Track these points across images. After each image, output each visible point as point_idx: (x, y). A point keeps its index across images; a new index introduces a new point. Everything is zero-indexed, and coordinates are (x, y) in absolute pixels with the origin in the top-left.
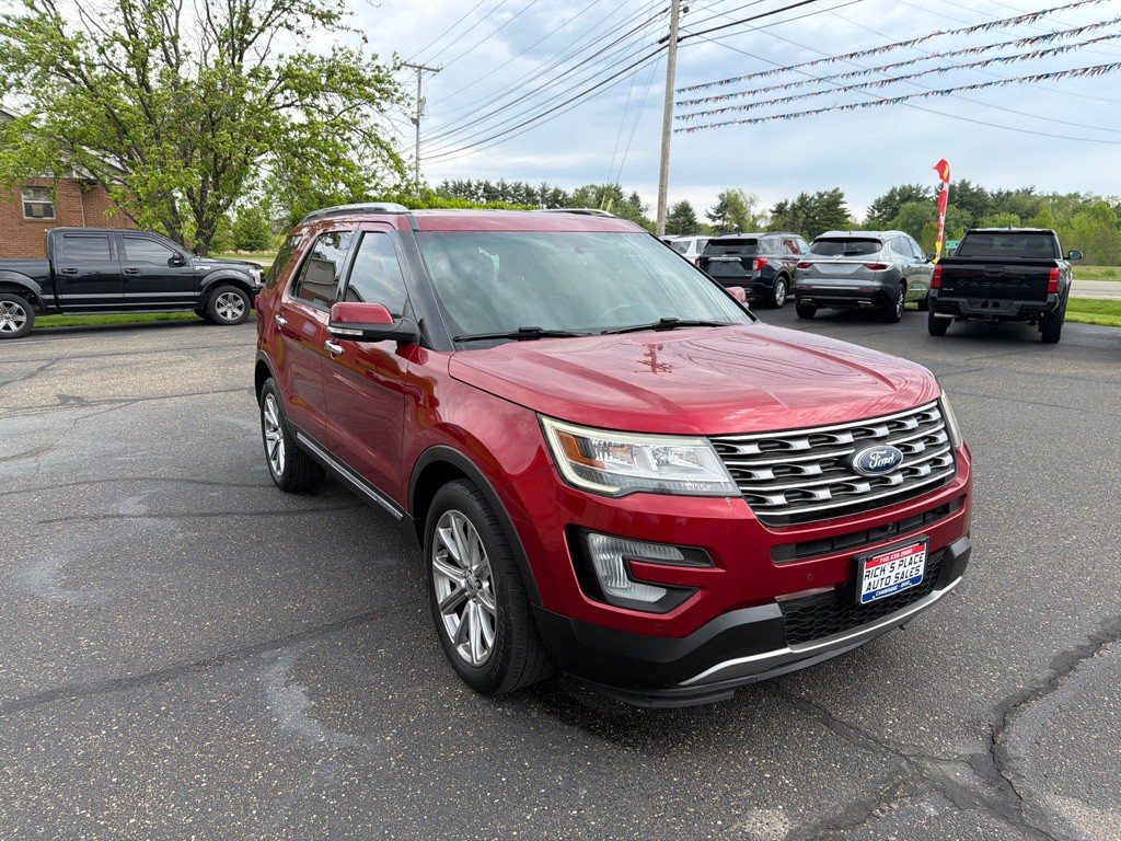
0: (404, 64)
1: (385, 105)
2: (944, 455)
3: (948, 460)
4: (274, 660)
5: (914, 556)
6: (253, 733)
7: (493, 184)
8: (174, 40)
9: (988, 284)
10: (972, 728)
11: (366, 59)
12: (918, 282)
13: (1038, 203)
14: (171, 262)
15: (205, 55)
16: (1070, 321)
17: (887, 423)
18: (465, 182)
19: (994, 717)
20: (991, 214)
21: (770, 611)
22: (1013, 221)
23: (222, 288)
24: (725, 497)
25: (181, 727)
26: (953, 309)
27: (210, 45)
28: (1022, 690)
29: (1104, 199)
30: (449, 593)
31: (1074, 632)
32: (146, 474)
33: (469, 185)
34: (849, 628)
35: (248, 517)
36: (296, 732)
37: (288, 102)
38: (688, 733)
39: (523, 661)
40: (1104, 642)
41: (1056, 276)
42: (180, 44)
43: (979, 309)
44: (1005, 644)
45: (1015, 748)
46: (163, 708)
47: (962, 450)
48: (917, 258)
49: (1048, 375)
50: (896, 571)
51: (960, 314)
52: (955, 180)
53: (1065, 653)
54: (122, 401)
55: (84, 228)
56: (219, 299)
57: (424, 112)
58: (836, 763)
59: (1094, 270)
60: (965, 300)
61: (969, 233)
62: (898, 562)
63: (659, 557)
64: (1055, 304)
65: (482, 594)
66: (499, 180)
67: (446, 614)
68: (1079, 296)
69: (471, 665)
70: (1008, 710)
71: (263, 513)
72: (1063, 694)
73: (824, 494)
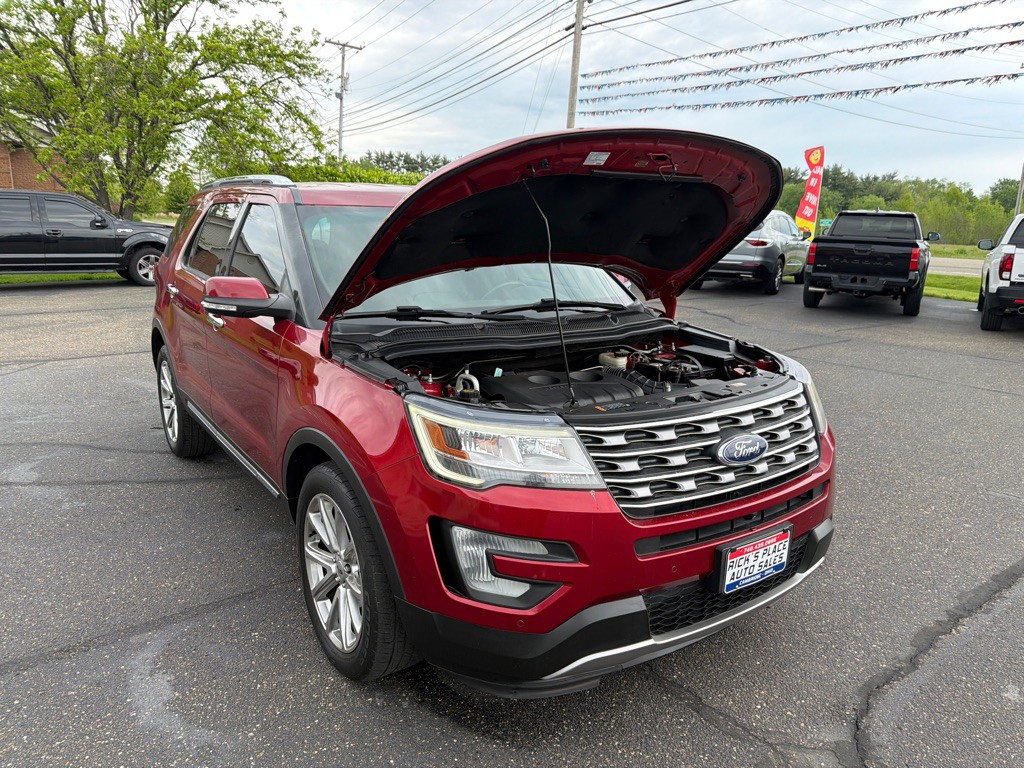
0: (329, 41)
1: (304, 80)
2: (809, 441)
3: (812, 446)
4: (142, 646)
5: (777, 544)
6: (108, 729)
7: (413, 156)
8: (101, 10)
9: (857, 262)
10: (837, 712)
11: (286, 35)
12: (795, 257)
13: (901, 187)
14: (93, 225)
15: (132, 25)
16: (928, 296)
17: (753, 411)
18: (387, 153)
19: (858, 700)
20: (860, 196)
21: (635, 604)
22: (879, 203)
23: (144, 250)
24: (589, 490)
25: (32, 725)
26: (826, 284)
27: (137, 15)
28: (886, 669)
29: (957, 185)
30: (321, 577)
31: (933, 607)
32: (44, 439)
33: (391, 156)
34: (712, 615)
35: (139, 486)
36: (154, 728)
37: (213, 73)
38: (559, 723)
39: (391, 646)
40: (962, 617)
41: (916, 256)
42: (107, 14)
43: (848, 284)
44: (868, 620)
45: (878, 735)
46: (16, 702)
47: (826, 435)
48: (794, 235)
49: (908, 346)
50: (760, 560)
51: (832, 288)
52: (829, 164)
53: (924, 630)
54: (32, 361)
55: (13, 189)
56: (141, 261)
57: (348, 87)
58: (704, 756)
59: (949, 248)
60: (836, 276)
61: (841, 215)
62: (762, 551)
63: (522, 551)
64: (915, 281)
65: (351, 579)
66: (419, 153)
67: (319, 600)
68: (935, 272)
69: (343, 652)
70: (872, 691)
71: (156, 482)
72: (924, 673)
73: (689, 485)
